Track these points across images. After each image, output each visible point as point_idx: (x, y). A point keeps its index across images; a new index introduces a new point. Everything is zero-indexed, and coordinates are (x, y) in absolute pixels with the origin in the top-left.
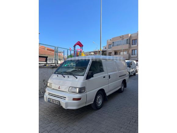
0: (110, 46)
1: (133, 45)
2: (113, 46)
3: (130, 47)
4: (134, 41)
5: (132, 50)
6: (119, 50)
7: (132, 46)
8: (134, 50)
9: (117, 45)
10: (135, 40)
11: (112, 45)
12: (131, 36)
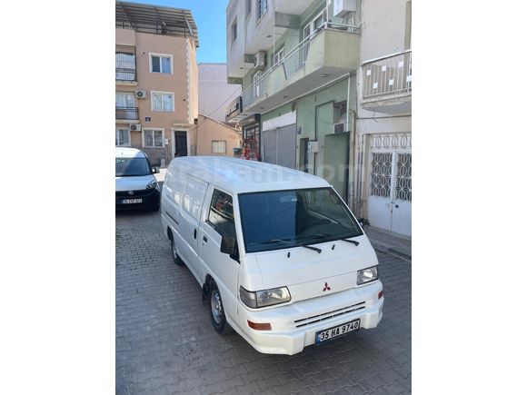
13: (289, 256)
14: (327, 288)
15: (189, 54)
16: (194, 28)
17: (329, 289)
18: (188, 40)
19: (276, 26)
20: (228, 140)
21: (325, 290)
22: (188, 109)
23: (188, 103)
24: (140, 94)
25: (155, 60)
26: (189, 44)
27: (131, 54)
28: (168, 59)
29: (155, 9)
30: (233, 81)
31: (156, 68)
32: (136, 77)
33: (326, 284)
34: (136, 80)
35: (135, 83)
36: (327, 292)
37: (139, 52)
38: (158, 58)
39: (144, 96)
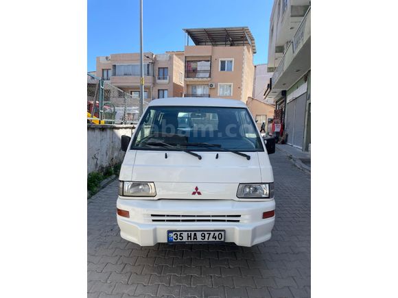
0: (105, 73)
1: (159, 79)
2: (114, 74)
3: (154, 83)
4: (161, 71)
5: (159, 90)
6: (128, 87)
7: (158, 81)
8: (163, 90)
9: (125, 75)
10: (164, 68)
11: (110, 72)
12: (155, 58)
13: (166, 157)
14: (197, 192)
15: (245, 57)
16: (252, 39)
17: (199, 193)
18: (245, 47)
19: (292, 16)
20: (267, 114)
21: (194, 193)
22: (241, 94)
23: (241, 90)
24: (211, 85)
25: (223, 63)
26: (246, 50)
27: (209, 61)
28: (231, 62)
29: (225, 30)
30: (270, 70)
31: (223, 69)
32: (210, 75)
33: (197, 189)
34: (210, 77)
35: (209, 79)
36: (197, 196)
37: (213, 59)
38: (225, 62)
39: (214, 87)
